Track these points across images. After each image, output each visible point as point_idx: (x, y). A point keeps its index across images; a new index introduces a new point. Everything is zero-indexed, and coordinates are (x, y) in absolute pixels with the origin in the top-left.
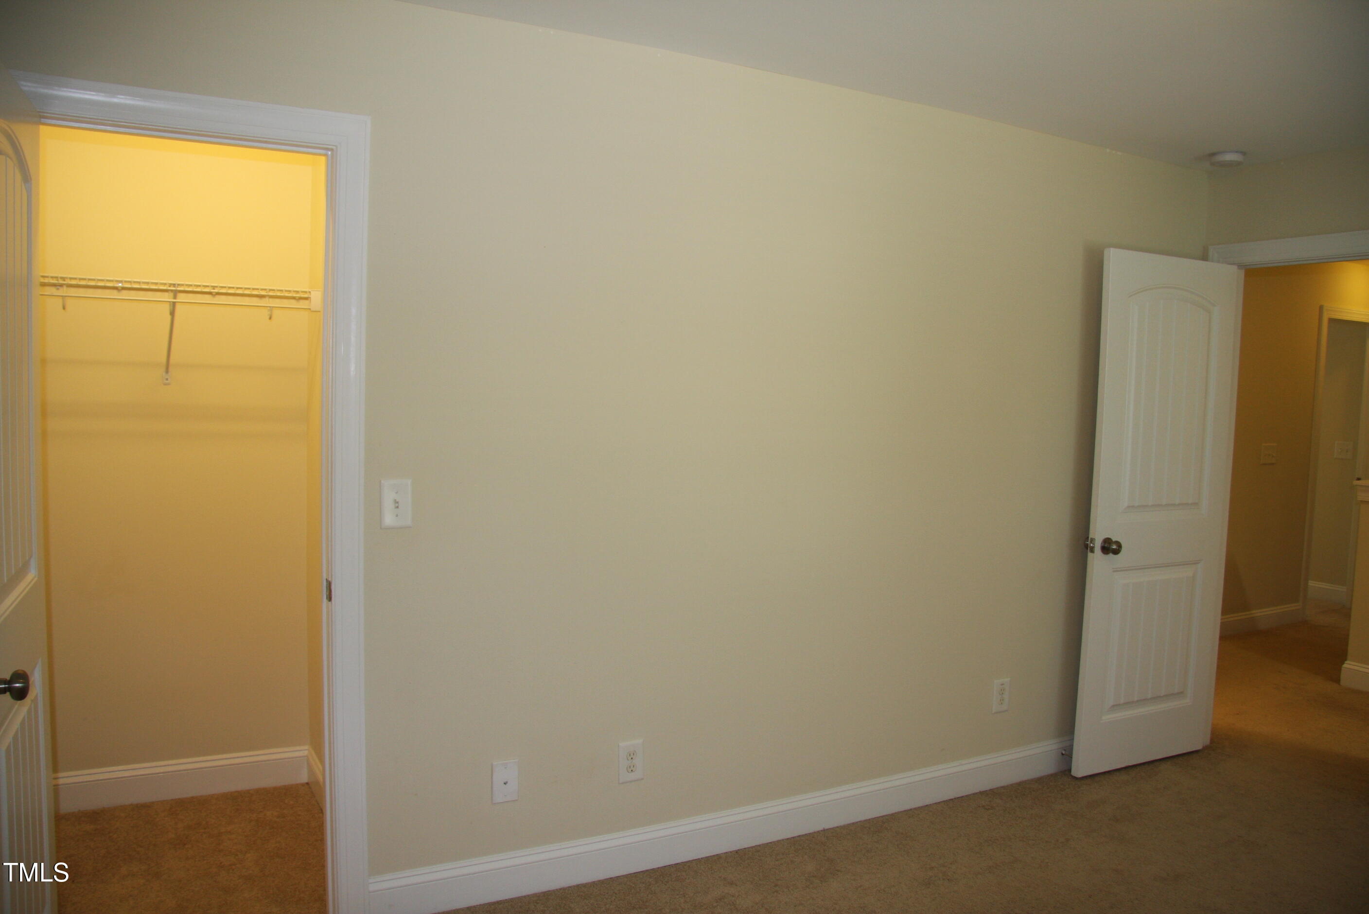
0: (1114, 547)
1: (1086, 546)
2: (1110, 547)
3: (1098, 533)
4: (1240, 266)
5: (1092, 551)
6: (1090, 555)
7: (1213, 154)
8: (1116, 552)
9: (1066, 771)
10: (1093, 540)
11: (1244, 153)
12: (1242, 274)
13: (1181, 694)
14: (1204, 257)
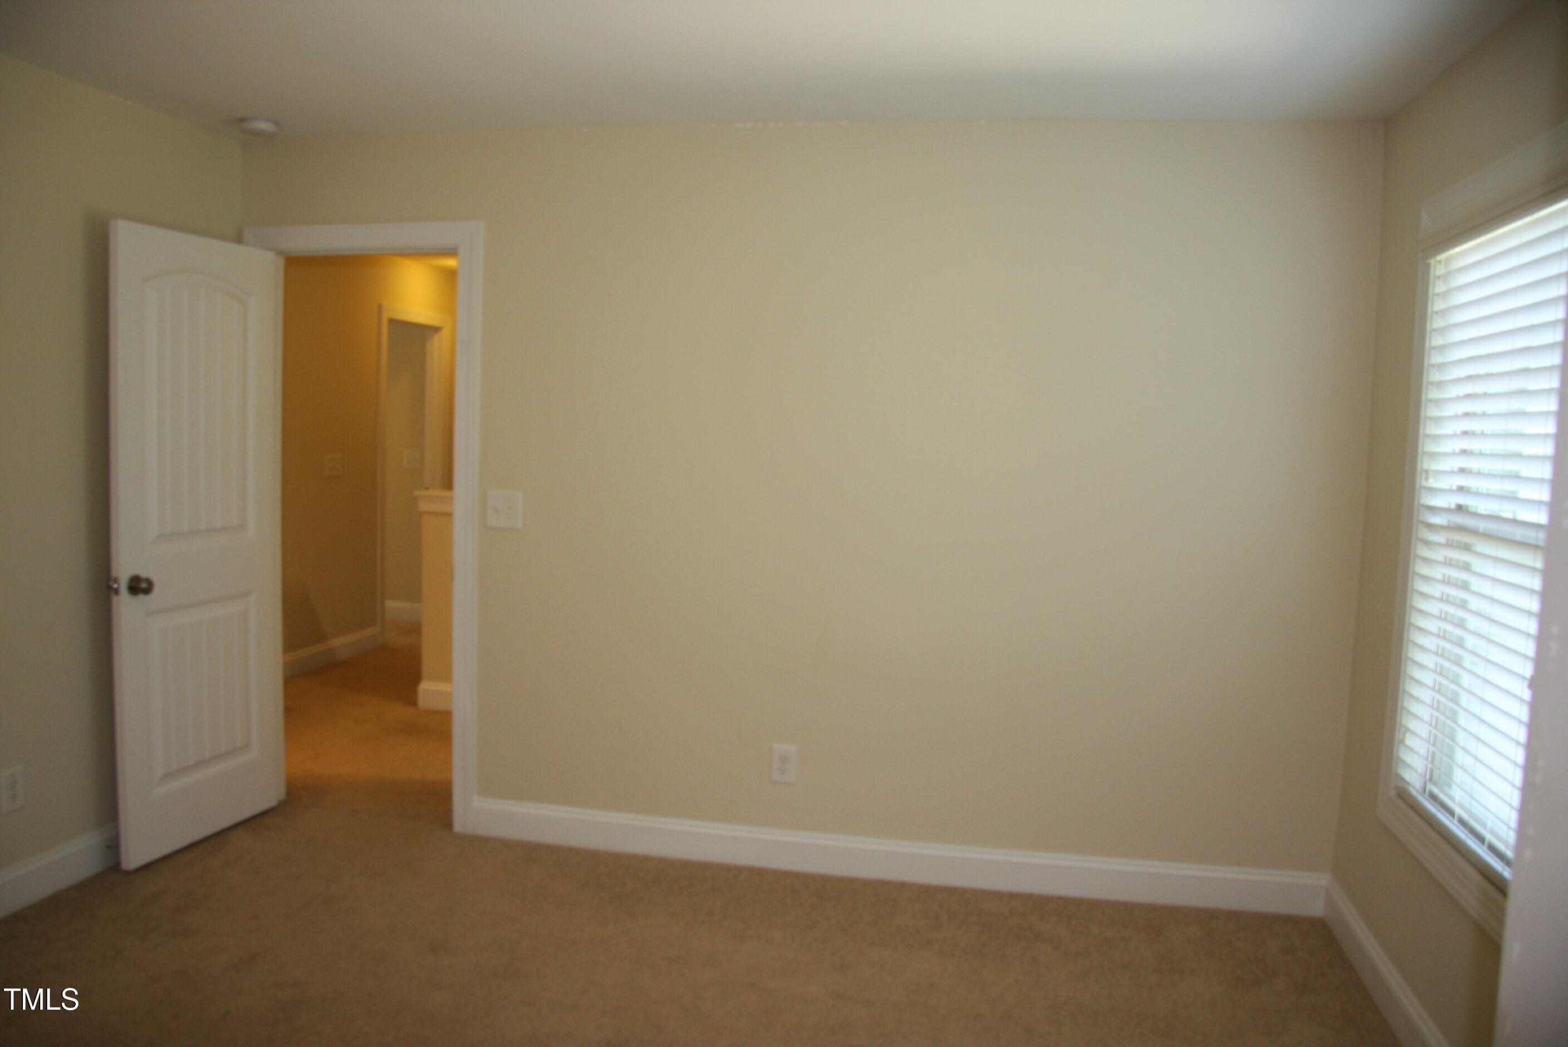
0: (144, 585)
1: (110, 588)
2: (139, 586)
3: (123, 570)
4: (279, 253)
5: (117, 592)
6: (115, 599)
7: (242, 120)
8: (148, 591)
9: (115, 867)
10: (116, 580)
11: (277, 124)
12: (281, 262)
13: (246, 747)
14: (239, 239)
